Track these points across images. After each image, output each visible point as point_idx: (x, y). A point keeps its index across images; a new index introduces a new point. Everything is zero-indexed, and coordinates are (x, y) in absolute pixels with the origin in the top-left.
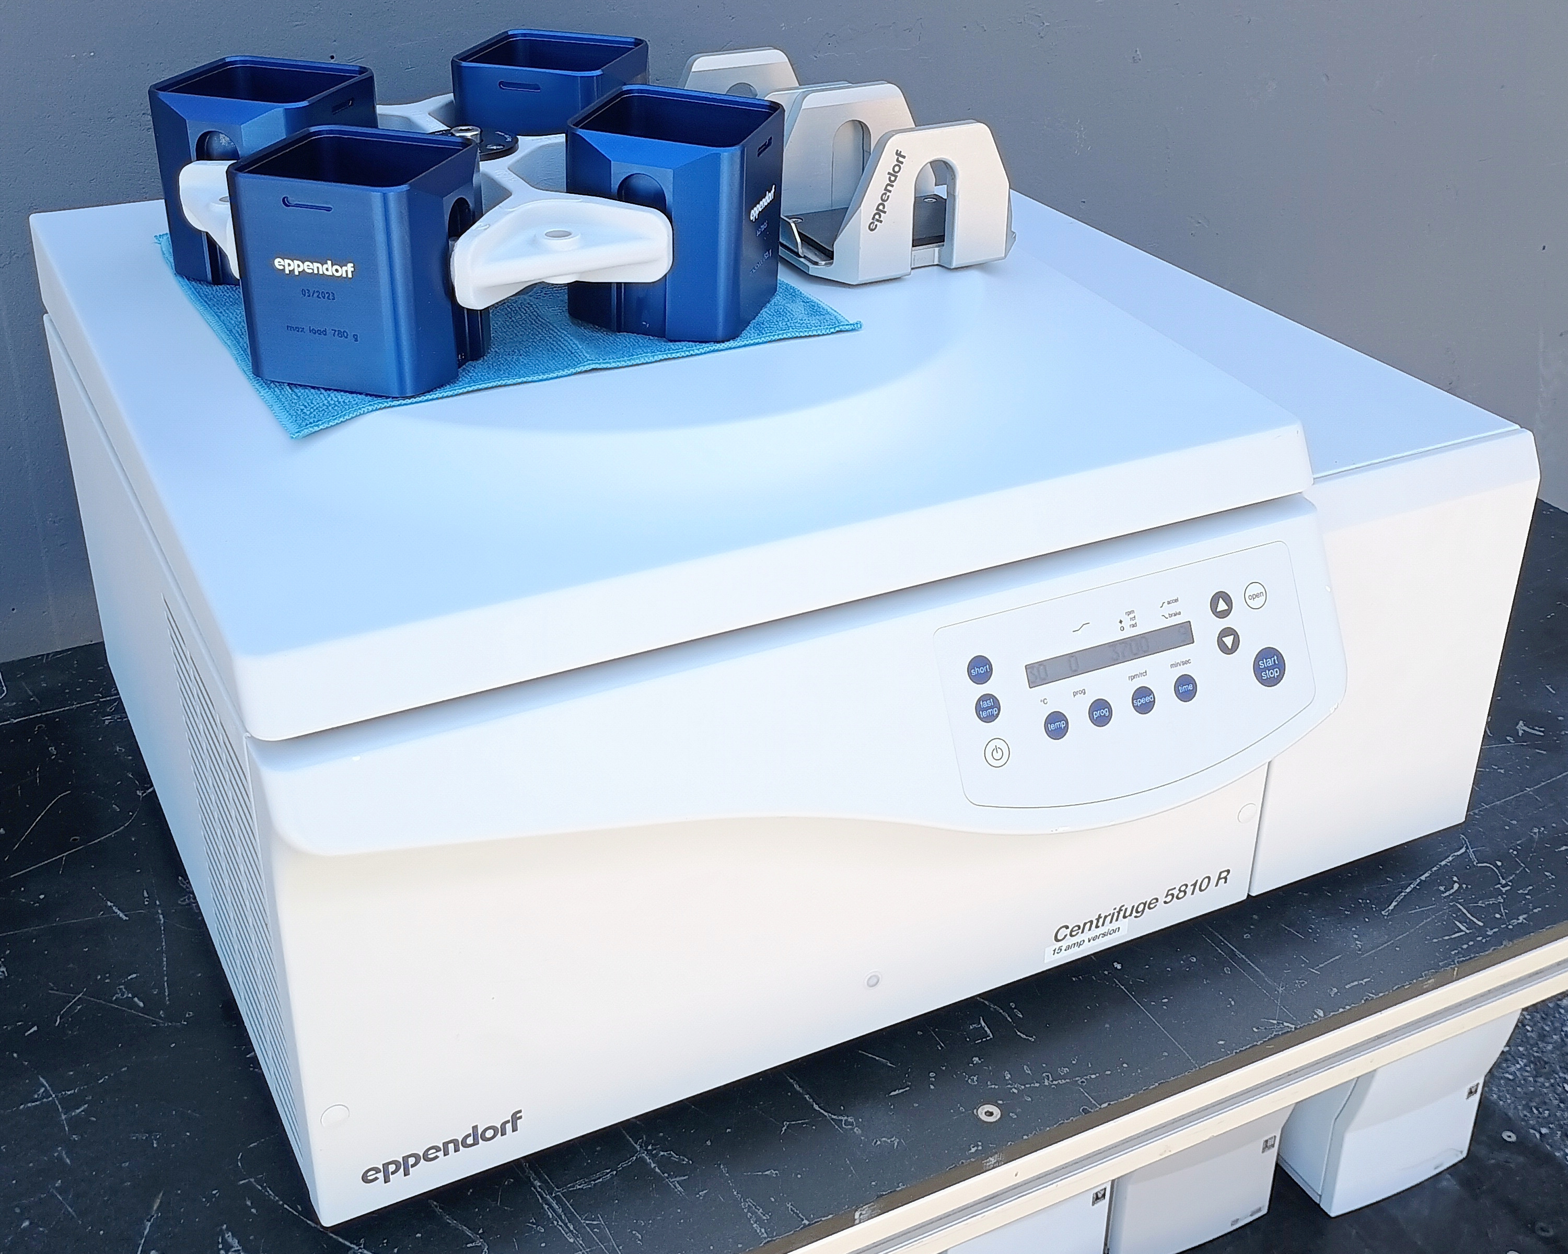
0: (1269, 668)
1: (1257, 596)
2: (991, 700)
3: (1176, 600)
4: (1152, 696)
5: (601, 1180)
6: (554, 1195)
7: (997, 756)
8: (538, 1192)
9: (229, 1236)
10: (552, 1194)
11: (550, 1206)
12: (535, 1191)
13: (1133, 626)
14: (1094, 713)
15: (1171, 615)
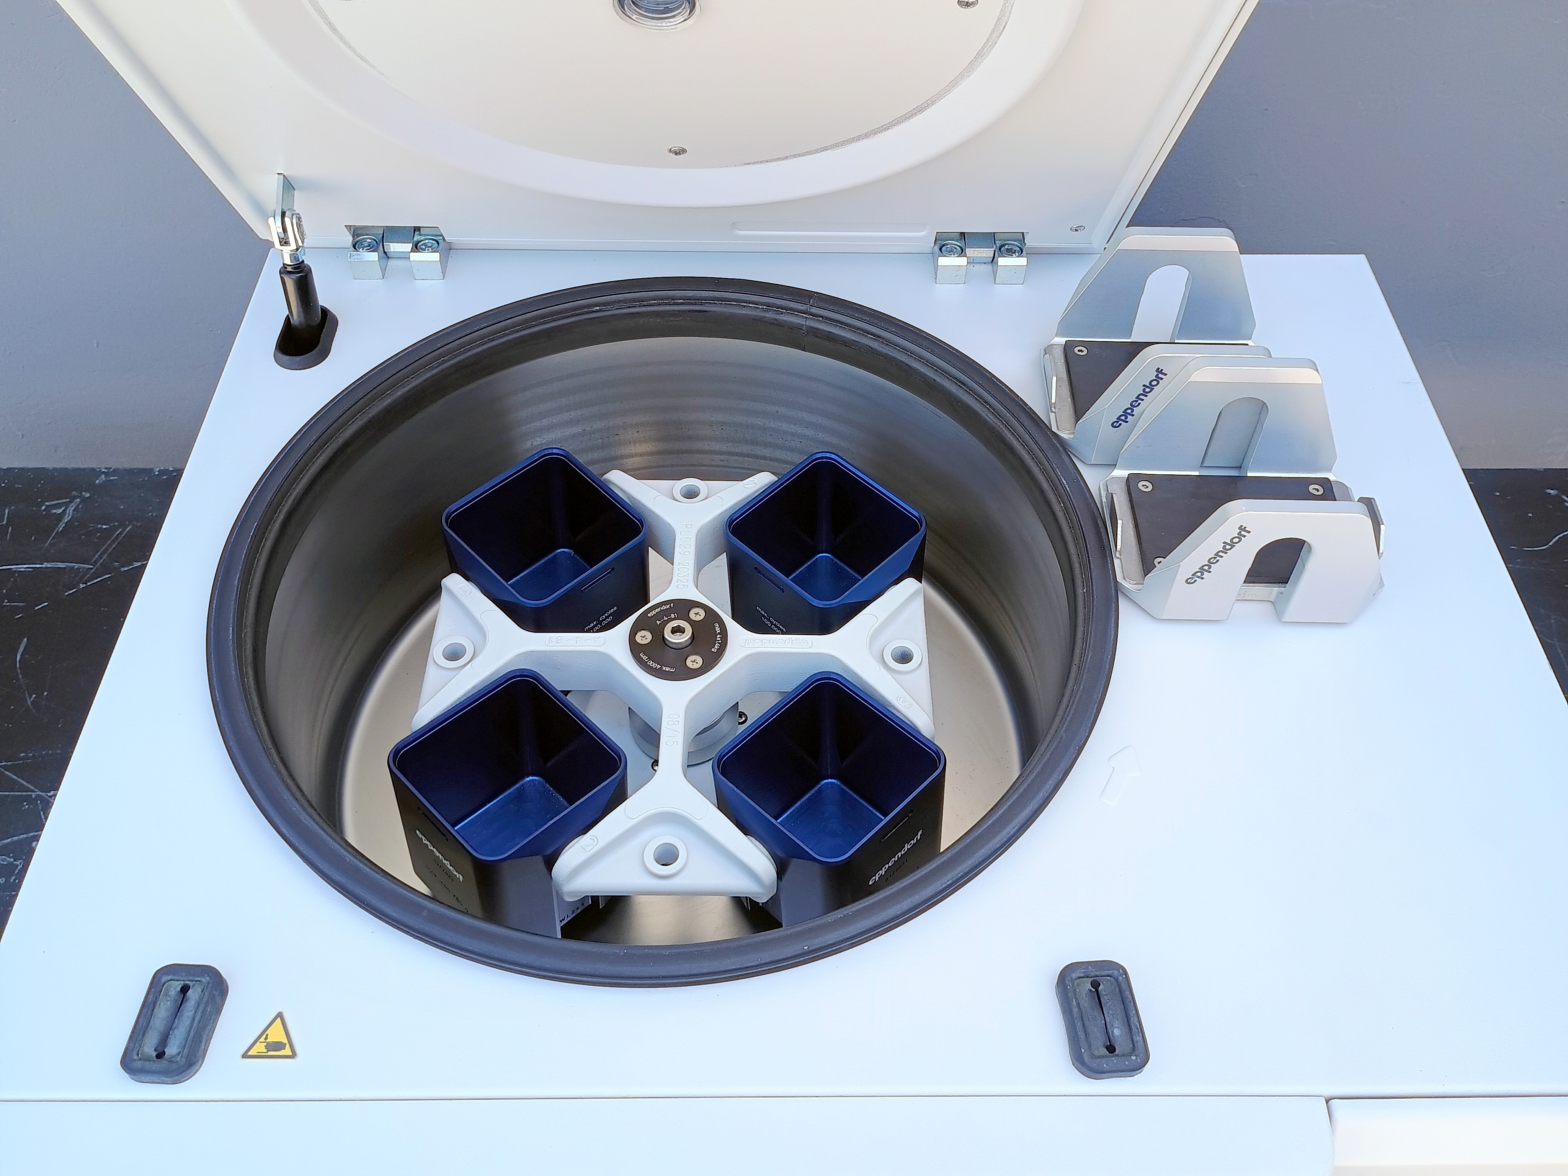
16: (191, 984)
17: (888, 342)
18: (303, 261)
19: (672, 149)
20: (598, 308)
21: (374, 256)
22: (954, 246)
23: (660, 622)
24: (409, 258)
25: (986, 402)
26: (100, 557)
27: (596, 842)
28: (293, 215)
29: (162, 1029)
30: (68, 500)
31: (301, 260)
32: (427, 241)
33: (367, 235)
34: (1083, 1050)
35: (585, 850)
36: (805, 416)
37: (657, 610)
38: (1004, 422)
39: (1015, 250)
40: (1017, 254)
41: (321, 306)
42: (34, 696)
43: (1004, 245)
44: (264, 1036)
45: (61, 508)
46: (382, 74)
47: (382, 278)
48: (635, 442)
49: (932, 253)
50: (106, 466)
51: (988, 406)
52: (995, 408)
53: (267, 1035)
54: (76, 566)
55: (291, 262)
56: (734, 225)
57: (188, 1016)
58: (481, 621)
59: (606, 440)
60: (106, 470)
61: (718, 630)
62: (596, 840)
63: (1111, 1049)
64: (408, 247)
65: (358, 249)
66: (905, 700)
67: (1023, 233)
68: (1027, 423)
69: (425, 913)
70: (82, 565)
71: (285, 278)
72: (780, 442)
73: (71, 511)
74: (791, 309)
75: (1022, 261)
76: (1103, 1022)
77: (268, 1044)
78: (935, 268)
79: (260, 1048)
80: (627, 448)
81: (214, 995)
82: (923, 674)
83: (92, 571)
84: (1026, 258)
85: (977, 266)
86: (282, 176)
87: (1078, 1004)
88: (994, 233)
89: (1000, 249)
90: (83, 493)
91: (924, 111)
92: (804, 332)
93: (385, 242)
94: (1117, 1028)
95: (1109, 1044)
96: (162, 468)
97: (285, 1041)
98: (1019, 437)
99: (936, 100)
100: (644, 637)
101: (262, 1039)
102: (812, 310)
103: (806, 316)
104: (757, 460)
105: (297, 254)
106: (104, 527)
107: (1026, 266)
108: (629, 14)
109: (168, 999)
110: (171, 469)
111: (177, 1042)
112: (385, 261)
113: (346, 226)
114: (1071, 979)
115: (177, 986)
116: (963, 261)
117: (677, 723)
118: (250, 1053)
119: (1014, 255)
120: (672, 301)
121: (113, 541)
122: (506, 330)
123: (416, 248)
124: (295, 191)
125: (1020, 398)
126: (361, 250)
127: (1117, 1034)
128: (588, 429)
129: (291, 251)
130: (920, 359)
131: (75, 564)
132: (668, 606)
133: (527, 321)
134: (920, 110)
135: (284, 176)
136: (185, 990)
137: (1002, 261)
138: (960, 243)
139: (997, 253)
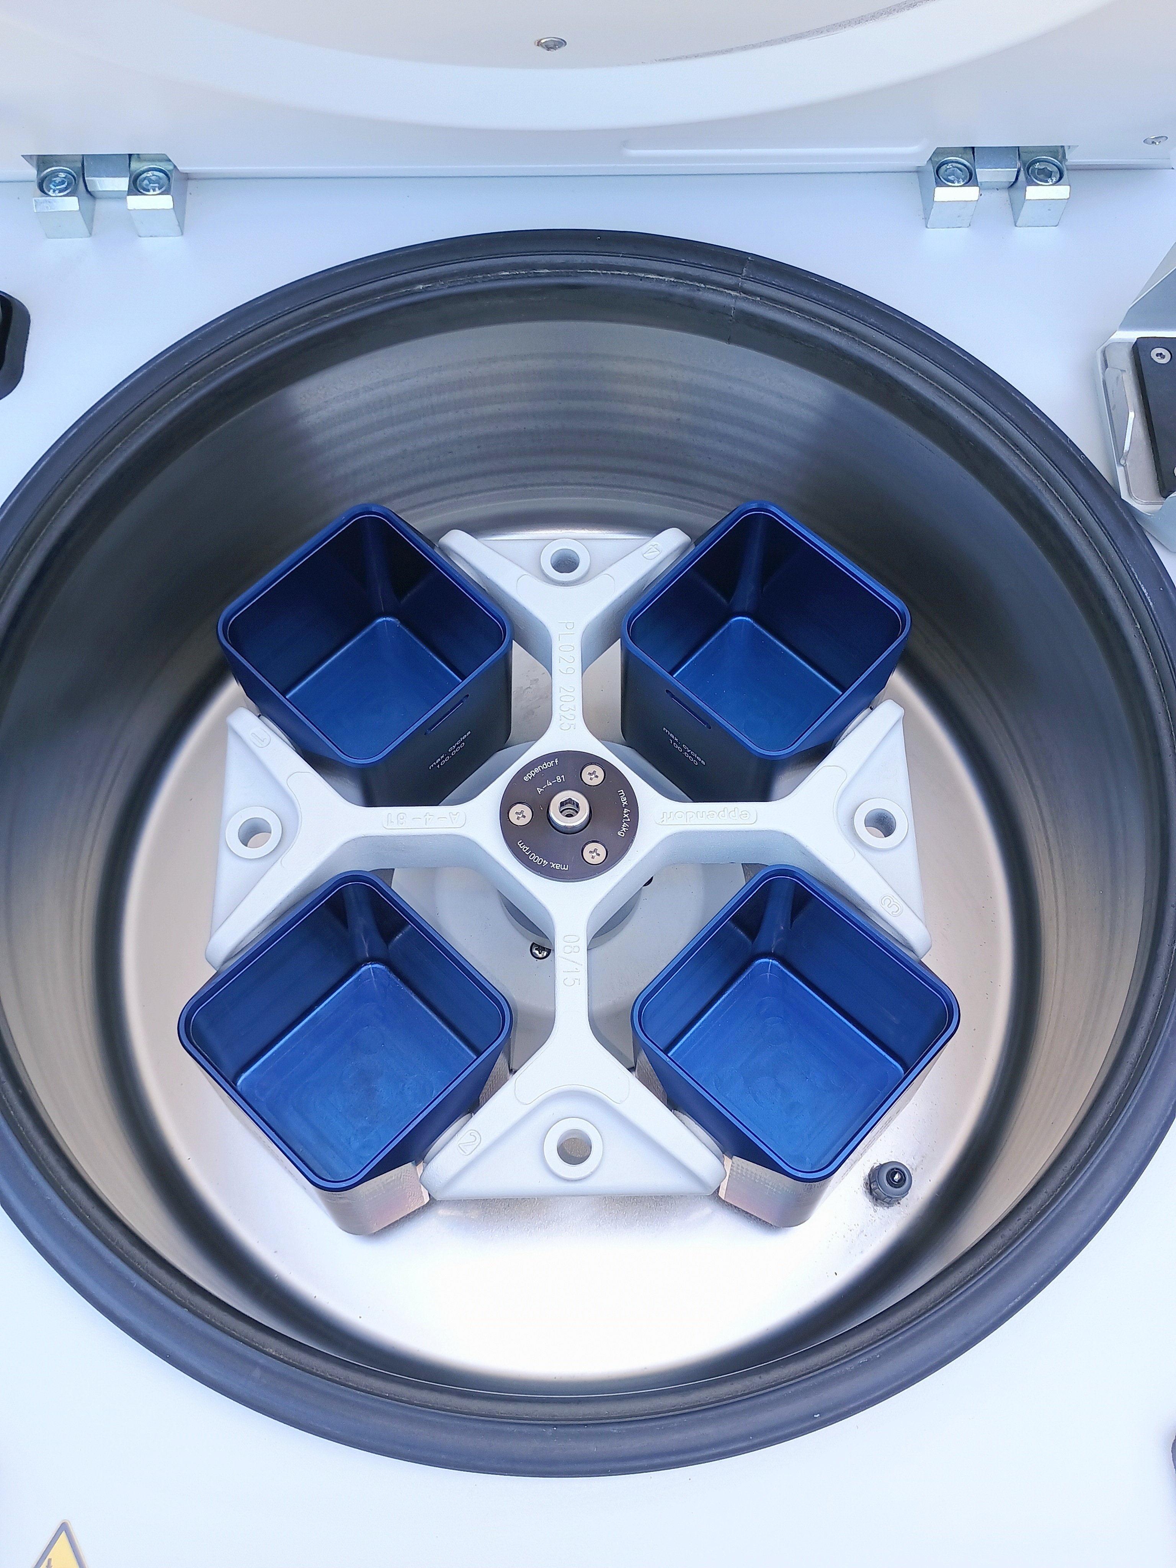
17: (862, 339)
19: (543, 41)
20: (421, 287)
21: (71, 203)
22: (960, 166)
23: (541, 790)
24: (128, 204)
27: (478, 1140)
32: (150, 174)
33: (58, 165)
35: (465, 1153)
37: (537, 770)
38: (1044, 480)
39: (1051, 174)
40: (1054, 179)
43: (1036, 164)
44: (46, 1560)
47: (88, 235)
53: (50, 1560)
56: (625, 143)
58: (289, 789)
61: (624, 799)
62: (477, 1136)
64: (122, 184)
65: (47, 192)
66: (892, 903)
67: (1063, 143)
68: (1083, 485)
74: (713, 283)
75: (1061, 192)
78: (927, 206)
82: (909, 851)
84: (1067, 187)
88: (1022, 146)
89: (1028, 171)
92: (731, 318)
93: (88, 179)
98: (1069, 507)
100: (521, 815)
101: (45, 1563)
102: (745, 286)
103: (735, 293)
107: (1068, 199)
116: (971, 193)
117: (576, 949)
119: (1049, 180)
120: (532, 272)
123: (136, 187)
125: (1070, 441)
126: (51, 193)
130: (913, 368)
132: (551, 764)
137: (1030, 190)
138: (968, 163)
139: (1022, 174)
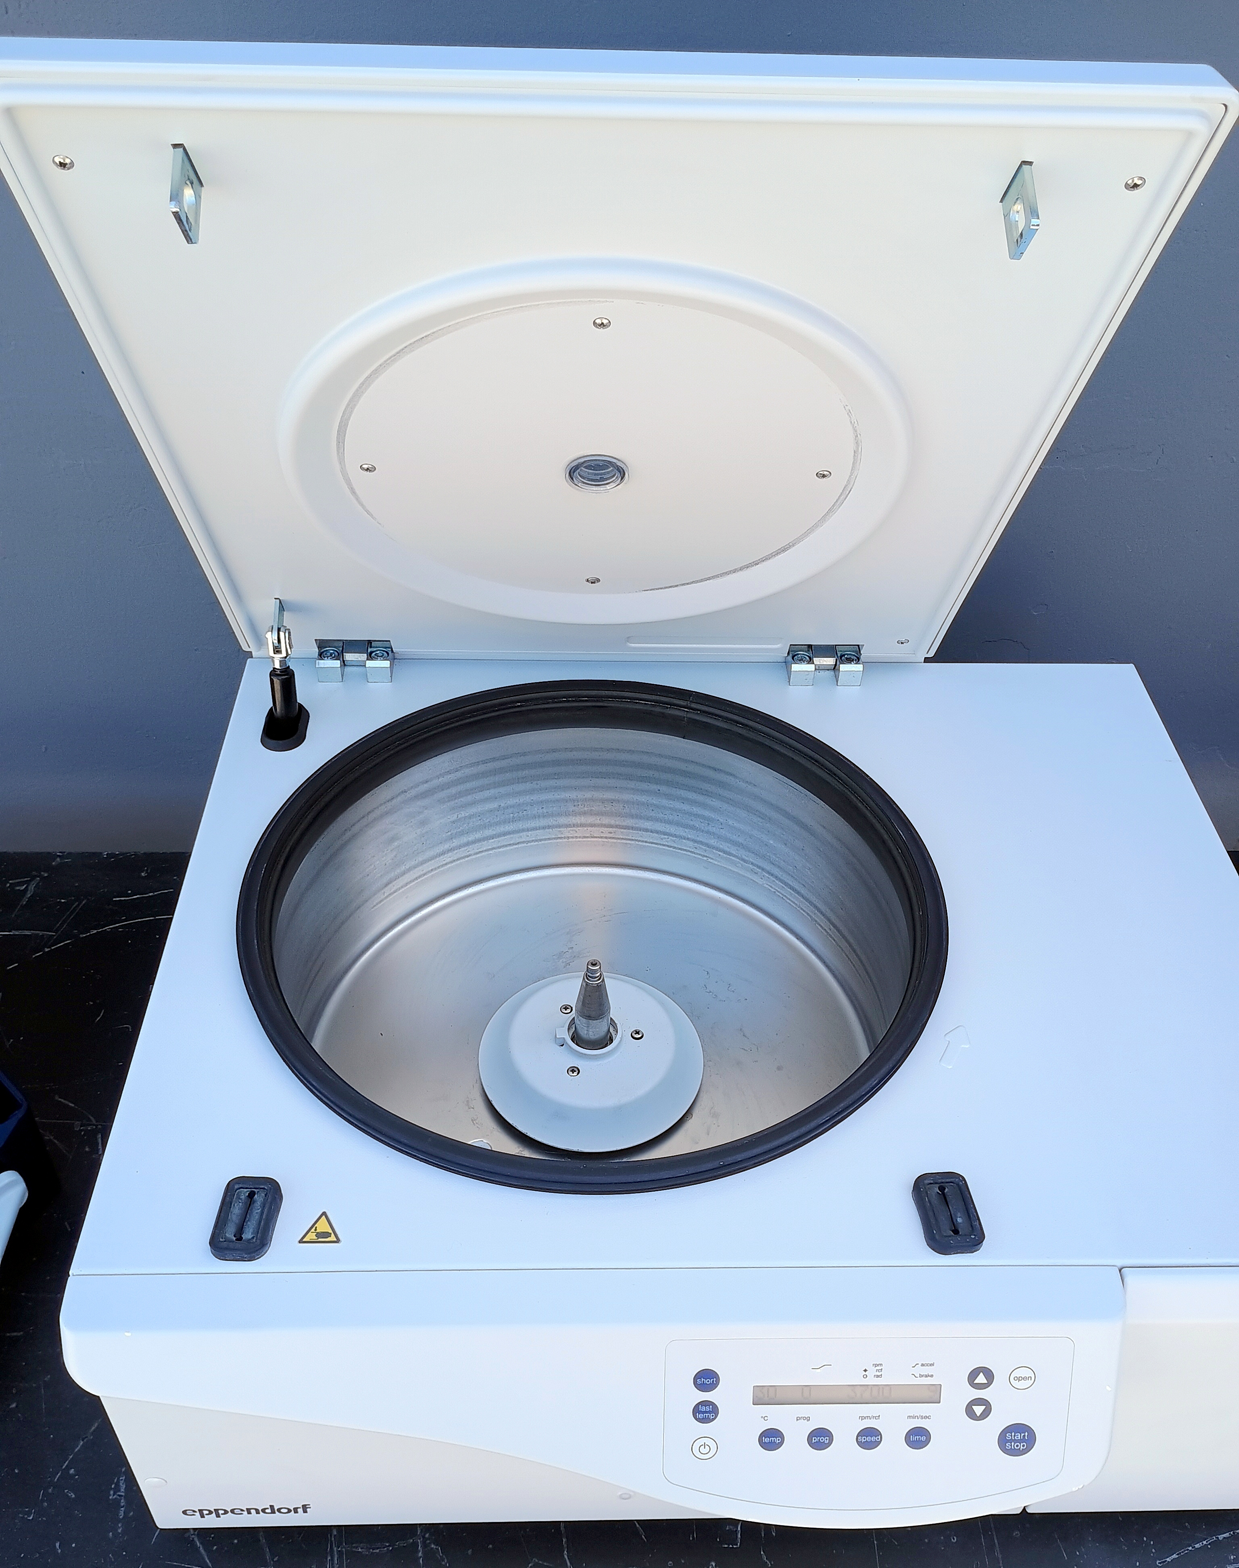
0: (1015, 1441)
1: (1024, 1379)
2: (711, 1407)
3: (932, 1365)
4: (879, 1437)
5: (378, 1551)
6: (339, 1549)
7: (702, 1449)
8: (331, 1541)
9: (122, 1480)
10: (338, 1548)
11: (332, 1560)
12: (330, 1538)
13: (878, 1376)
14: (813, 1438)
15: (921, 1376)
16: (256, 1190)
17: (754, 730)
18: (289, 666)
19: (588, 579)
20: (519, 704)
21: (337, 663)
22: (804, 656)
24: (365, 666)
25: (835, 775)
26: (62, 925)
28: (286, 630)
29: (237, 1221)
30: (29, 879)
31: (287, 666)
32: (378, 652)
33: (329, 647)
34: (935, 1232)
36: (682, 794)
39: (853, 659)
40: (855, 662)
41: (299, 703)
42: (12, 1040)
43: (844, 655)
44: (314, 1228)
45: (24, 885)
46: (380, 524)
47: (341, 681)
48: (539, 816)
49: (785, 662)
50: (61, 851)
51: (837, 778)
52: (842, 778)
53: (316, 1228)
54: (41, 933)
55: (280, 667)
56: (628, 639)
57: (257, 1213)
59: (516, 815)
60: (60, 854)
63: (956, 1232)
64: (363, 656)
65: (323, 657)
67: (858, 646)
69: (430, 1140)
70: (45, 933)
71: (274, 679)
72: (661, 815)
73: (32, 888)
74: (674, 705)
75: (859, 667)
76: (949, 1214)
77: (317, 1233)
78: (788, 673)
79: (312, 1236)
80: (533, 822)
81: (275, 1197)
83: (55, 937)
84: (862, 665)
85: (822, 672)
86: (278, 601)
87: (929, 1201)
88: (836, 645)
89: (841, 659)
90: (42, 873)
91: (786, 551)
92: (685, 722)
93: (345, 653)
94: (960, 1217)
95: (954, 1228)
96: (110, 852)
97: (330, 1231)
99: (795, 543)
101: (313, 1230)
102: (690, 706)
103: (687, 710)
104: (639, 832)
105: (285, 660)
106: (63, 901)
107: (862, 671)
108: (576, 483)
109: (240, 1201)
110: (117, 853)
111: (251, 1230)
112: (343, 667)
113: (316, 640)
114: (924, 1184)
115: (245, 1193)
116: (811, 667)
118: (304, 1240)
119: (852, 663)
120: (577, 698)
121: (72, 913)
122: (447, 721)
123: (370, 657)
124: (285, 612)
126: (325, 659)
127: (960, 1222)
128: (502, 805)
129: (280, 658)
130: (780, 742)
131: (39, 932)
133: (463, 714)
134: (784, 550)
135: (280, 600)
136: (251, 1195)
137: (843, 667)
138: (809, 653)
139: (838, 661)
